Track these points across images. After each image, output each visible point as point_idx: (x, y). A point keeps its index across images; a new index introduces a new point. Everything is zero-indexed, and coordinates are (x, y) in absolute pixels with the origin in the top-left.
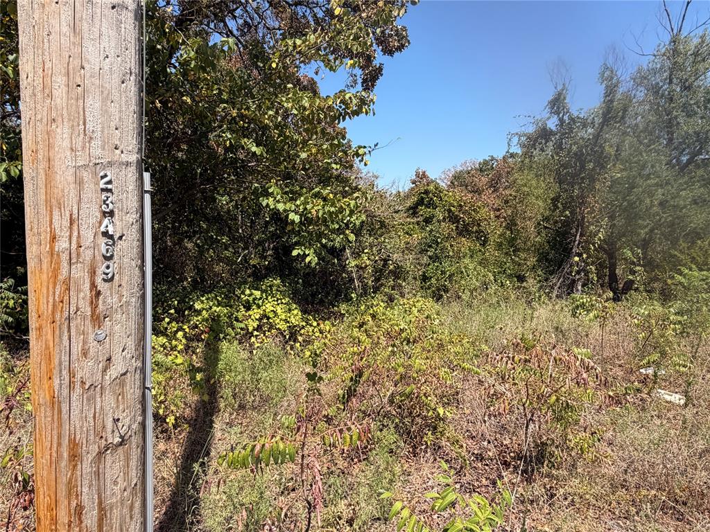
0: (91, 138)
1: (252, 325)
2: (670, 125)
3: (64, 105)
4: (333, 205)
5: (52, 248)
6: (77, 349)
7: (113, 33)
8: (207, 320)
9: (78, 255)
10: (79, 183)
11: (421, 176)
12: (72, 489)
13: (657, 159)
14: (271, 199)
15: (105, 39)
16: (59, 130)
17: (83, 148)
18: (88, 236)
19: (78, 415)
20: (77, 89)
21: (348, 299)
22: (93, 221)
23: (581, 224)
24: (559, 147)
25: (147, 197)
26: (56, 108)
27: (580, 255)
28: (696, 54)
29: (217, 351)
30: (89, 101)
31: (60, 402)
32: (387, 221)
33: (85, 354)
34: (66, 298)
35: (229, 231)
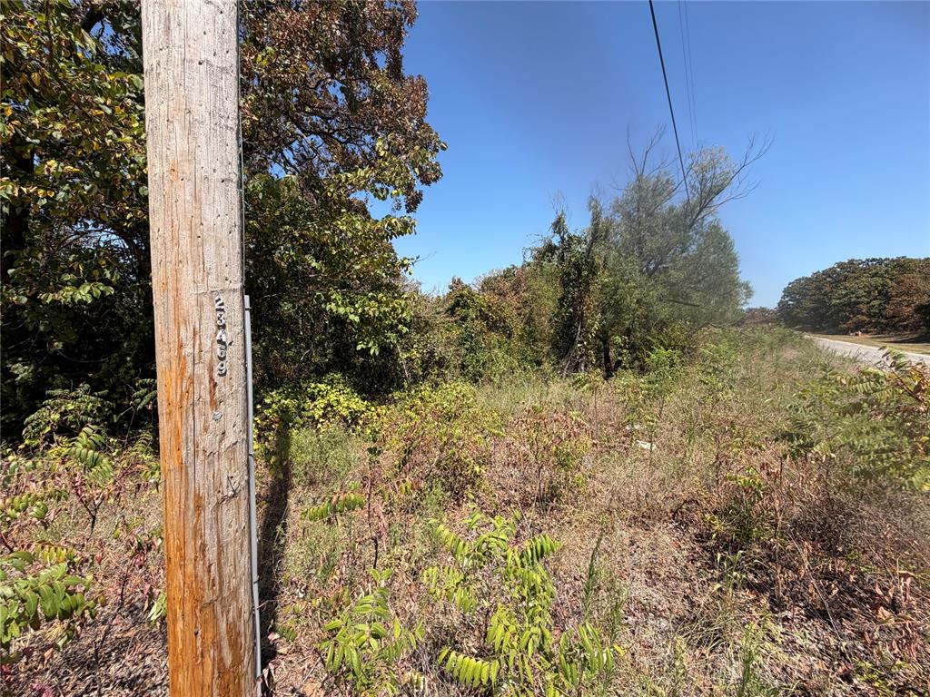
0: (208, 273)
1: (318, 413)
2: (640, 241)
3: (189, 251)
4: (387, 306)
5: (179, 353)
6: (199, 427)
7: (222, 199)
8: (277, 412)
9: (200, 357)
10: (200, 305)
11: (457, 283)
12: (197, 532)
13: (633, 267)
14: (333, 304)
15: (217, 203)
16: (184, 268)
17: (203, 281)
18: (207, 343)
19: (201, 476)
20: (198, 240)
21: (400, 387)
22: (211, 332)
23: (581, 318)
24: (562, 258)
25: (248, 313)
26: (182, 252)
27: (581, 342)
28: (654, 190)
29: (287, 437)
30: (207, 247)
31: (186, 467)
32: (430, 321)
33: (206, 429)
34: (191, 389)
35: (292, 334)
